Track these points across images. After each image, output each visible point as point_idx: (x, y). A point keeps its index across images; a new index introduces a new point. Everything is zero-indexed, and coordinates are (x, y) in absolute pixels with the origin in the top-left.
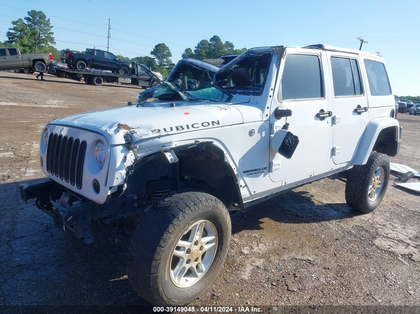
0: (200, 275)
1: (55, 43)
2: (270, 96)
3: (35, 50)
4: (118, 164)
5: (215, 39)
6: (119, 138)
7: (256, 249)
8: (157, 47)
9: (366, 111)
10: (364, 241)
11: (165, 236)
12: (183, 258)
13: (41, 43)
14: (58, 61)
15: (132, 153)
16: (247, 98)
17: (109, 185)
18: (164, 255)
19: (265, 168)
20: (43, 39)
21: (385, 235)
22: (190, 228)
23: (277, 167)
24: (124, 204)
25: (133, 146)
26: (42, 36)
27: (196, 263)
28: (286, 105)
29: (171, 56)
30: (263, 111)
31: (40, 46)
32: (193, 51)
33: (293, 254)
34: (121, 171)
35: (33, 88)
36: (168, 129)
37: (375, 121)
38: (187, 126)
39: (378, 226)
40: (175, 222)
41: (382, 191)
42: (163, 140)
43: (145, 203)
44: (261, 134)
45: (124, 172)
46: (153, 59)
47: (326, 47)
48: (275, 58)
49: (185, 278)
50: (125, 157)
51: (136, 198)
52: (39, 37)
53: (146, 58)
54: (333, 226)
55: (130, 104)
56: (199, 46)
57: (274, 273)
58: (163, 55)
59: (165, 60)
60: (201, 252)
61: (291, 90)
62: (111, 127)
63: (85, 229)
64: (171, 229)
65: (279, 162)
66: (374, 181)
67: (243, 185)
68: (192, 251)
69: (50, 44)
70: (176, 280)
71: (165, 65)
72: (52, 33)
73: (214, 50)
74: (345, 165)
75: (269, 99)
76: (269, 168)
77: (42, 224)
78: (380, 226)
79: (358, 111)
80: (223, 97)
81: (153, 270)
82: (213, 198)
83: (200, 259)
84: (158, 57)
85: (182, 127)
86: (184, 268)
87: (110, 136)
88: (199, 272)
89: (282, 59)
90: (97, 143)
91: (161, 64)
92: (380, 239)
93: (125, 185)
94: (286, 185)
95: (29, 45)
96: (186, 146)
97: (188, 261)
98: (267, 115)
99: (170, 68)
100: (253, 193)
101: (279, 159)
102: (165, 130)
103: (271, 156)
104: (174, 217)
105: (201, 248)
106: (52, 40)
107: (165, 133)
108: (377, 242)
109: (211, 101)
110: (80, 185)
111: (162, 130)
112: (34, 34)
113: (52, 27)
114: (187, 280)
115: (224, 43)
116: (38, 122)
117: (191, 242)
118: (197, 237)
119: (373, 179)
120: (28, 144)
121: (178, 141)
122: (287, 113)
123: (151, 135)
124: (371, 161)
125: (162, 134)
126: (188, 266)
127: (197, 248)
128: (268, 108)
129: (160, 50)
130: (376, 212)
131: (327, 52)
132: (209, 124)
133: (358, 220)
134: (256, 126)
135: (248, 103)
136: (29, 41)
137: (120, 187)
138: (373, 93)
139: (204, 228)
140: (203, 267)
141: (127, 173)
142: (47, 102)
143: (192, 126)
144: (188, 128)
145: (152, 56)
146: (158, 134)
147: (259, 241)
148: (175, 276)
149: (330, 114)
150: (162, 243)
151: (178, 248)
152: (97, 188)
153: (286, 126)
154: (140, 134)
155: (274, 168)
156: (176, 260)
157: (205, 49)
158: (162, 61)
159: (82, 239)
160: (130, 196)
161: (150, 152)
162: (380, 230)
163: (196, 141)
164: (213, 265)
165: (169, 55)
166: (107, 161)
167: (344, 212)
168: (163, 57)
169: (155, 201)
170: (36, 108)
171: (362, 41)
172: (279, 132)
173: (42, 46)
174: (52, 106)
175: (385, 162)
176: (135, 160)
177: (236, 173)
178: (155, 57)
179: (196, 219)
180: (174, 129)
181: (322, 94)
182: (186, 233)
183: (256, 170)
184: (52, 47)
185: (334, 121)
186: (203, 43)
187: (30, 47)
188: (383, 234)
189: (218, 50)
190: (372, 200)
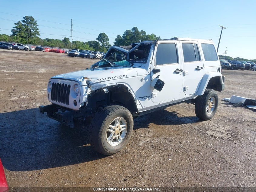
0: (120, 141)
1: (40, 35)
2: (150, 64)
3: (28, 39)
4: (84, 93)
5: (135, 29)
6: (84, 83)
7: (147, 134)
8: (100, 35)
9: (202, 69)
10: (202, 132)
11: (104, 122)
12: (112, 133)
13: (32, 35)
14: (42, 45)
15: (90, 89)
16: (140, 64)
17: (80, 102)
18: (104, 129)
19: (149, 96)
20: (33, 33)
21: (213, 129)
22: (114, 120)
23: (155, 96)
24: (86, 112)
25: (90, 86)
26: (32, 31)
27: (118, 136)
28: (158, 67)
29: (108, 40)
30: (147, 70)
31: (31, 37)
32: (121, 37)
33: (165, 137)
34: (85, 96)
35: (30, 62)
36: (104, 79)
37: (207, 74)
38: (113, 77)
39: (211, 126)
40: (108, 116)
41: (215, 109)
42: (102, 83)
43: (95, 112)
44: (146, 81)
45: (86, 97)
46: (98, 42)
47: (179, 39)
48: (152, 46)
49: (113, 142)
50: (87, 91)
51: (91, 109)
52: (31, 32)
53: (94, 42)
54: (188, 126)
55: (87, 69)
56: (125, 34)
57: (154, 143)
58: (104, 40)
59: (105, 43)
60: (120, 131)
61: (160, 61)
62: (81, 78)
63: (71, 122)
64: (106, 119)
65: (156, 93)
66: (210, 104)
67: (139, 103)
68: (116, 130)
69: (37, 36)
70: (109, 142)
71: (105, 46)
72: (38, 29)
73: (134, 36)
74: (192, 95)
75: (150, 65)
76: (151, 96)
77: (48, 126)
78: (212, 126)
79: (198, 69)
80: (130, 64)
81: (99, 136)
82: (124, 108)
83: (119, 134)
84: (101, 41)
85: (110, 78)
86: (113, 137)
87: (81, 82)
88: (119, 140)
89: (156, 46)
90: (75, 85)
91: (102, 45)
92: (209, 131)
93: (87, 103)
94: (160, 104)
95: (25, 36)
96: (112, 86)
97: (114, 134)
98: (149, 72)
99: (108, 48)
100: (144, 108)
101: (155, 92)
102: (103, 79)
103: (152, 90)
104: (108, 114)
105: (120, 129)
106: (38, 33)
107: (103, 80)
108: (207, 132)
109: (124, 66)
110: (68, 104)
111: (102, 79)
112: (27, 30)
113: (38, 25)
114: (114, 143)
115: (140, 31)
116: (37, 81)
117: (115, 126)
118: (118, 124)
119: (209, 103)
120: (34, 92)
121: (109, 84)
122: (158, 71)
123: (97, 81)
124: (206, 93)
125: (102, 81)
126: (114, 137)
127: (118, 129)
128: (149, 69)
129: (102, 37)
130: (212, 120)
131: (180, 41)
132: (122, 76)
133: (201, 123)
134: (143, 77)
135: (140, 67)
136: (25, 34)
137: (85, 103)
138: (206, 60)
139: (121, 121)
140: (121, 138)
141: (88, 97)
142: (39, 70)
143: (115, 77)
144: (113, 78)
145: (97, 41)
146: (100, 81)
147: (149, 132)
148: (109, 140)
149: (181, 71)
150: (103, 125)
151: (110, 128)
152: (75, 104)
153: (158, 77)
154: (93, 81)
155: (153, 96)
156: (109, 134)
157: (128, 35)
158: (103, 43)
159: (69, 126)
160: (89, 108)
161: (97, 89)
162: (211, 127)
163: (117, 84)
164: (125, 137)
165: (108, 39)
166: (79, 93)
167: (195, 120)
168: (104, 41)
169: (100, 109)
170: (34, 73)
171: (223, 27)
172: (155, 79)
173: (32, 37)
174: (43, 72)
175: (215, 94)
176: (91, 92)
177: (134, 97)
178: (99, 41)
179: (117, 116)
180: (107, 79)
181: (178, 62)
182: (113, 121)
183: (145, 97)
184: (38, 37)
185: (184, 74)
186: (128, 31)
187: (25, 38)
188: (212, 129)
189: (137, 36)
190: (209, 114)
